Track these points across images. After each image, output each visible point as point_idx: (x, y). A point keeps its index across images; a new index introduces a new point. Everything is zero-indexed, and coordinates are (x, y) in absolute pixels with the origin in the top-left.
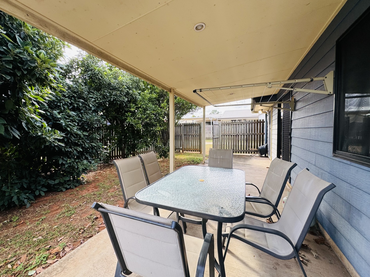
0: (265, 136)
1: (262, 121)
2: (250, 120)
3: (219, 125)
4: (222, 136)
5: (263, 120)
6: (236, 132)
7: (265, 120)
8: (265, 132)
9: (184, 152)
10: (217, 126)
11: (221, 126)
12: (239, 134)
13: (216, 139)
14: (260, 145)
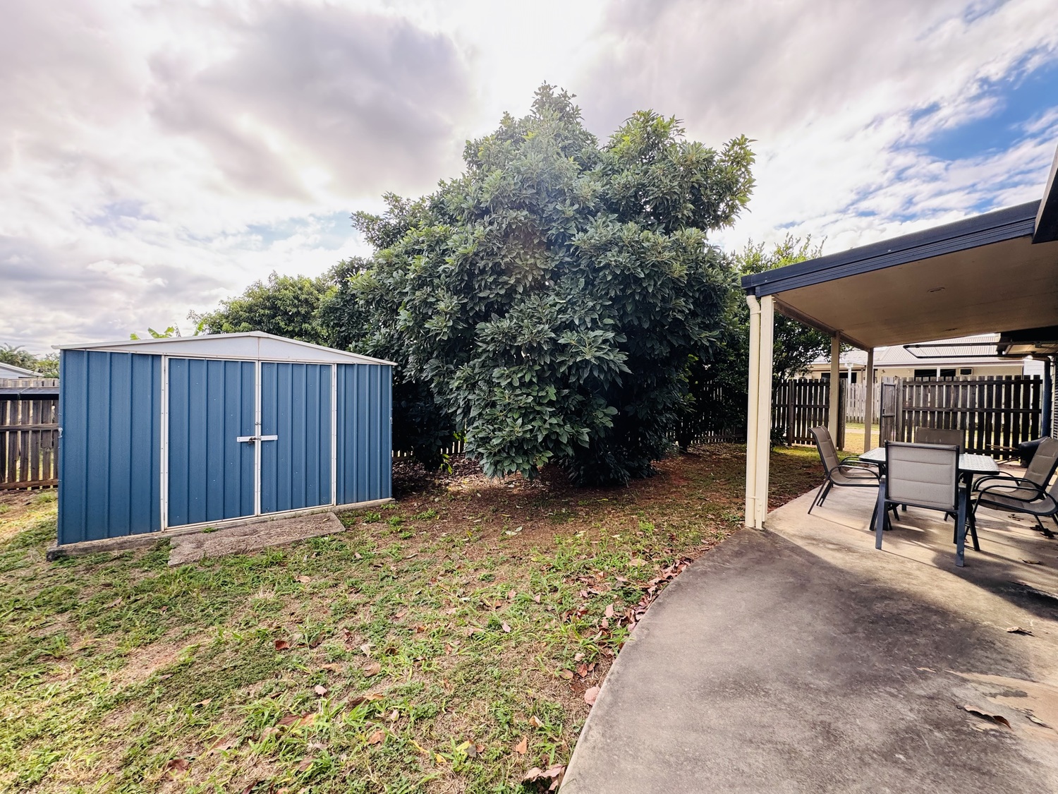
0: (1041, 417)
1: (1032, 378)
2: (992, 377)
3: (894, 386)
4: (904, 412)
5: (1037, 377)
6: (946, 404)
7: (1042, 377)
8: (1042, 405)
9: (793, 445)
10: (891, 388)
11: (902, 388)
12: (955, 410)
13: (889, 419)
14: (1025, 439)
